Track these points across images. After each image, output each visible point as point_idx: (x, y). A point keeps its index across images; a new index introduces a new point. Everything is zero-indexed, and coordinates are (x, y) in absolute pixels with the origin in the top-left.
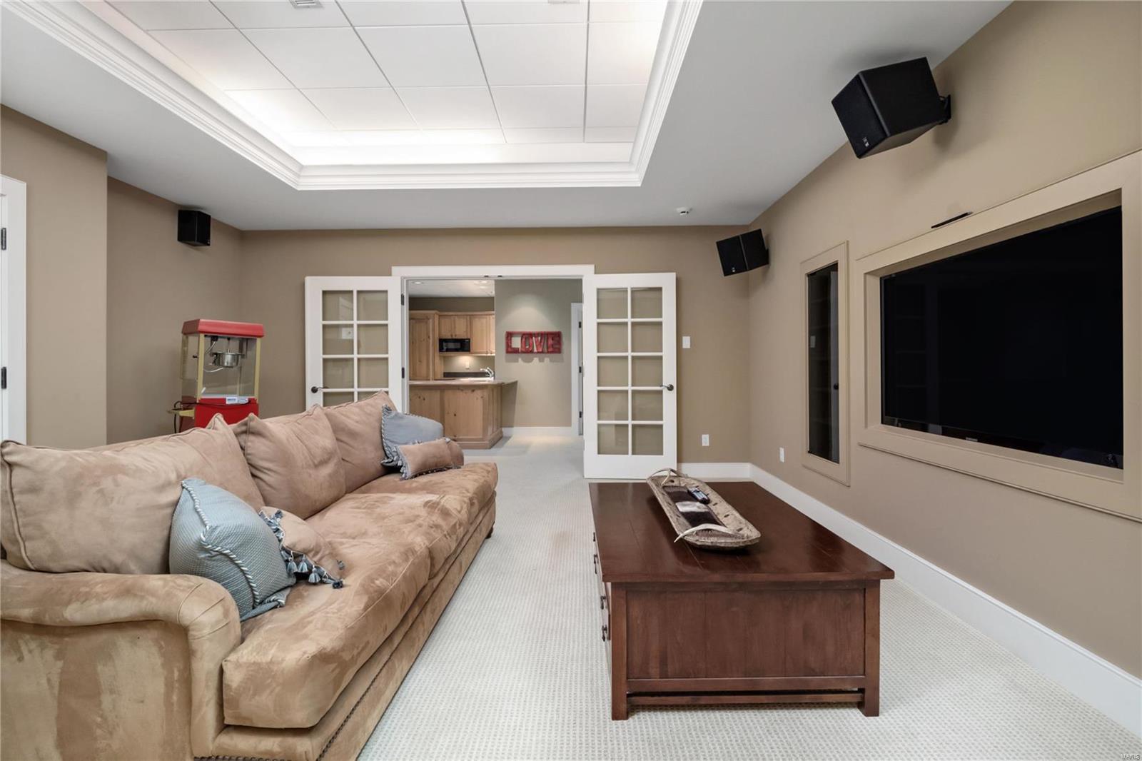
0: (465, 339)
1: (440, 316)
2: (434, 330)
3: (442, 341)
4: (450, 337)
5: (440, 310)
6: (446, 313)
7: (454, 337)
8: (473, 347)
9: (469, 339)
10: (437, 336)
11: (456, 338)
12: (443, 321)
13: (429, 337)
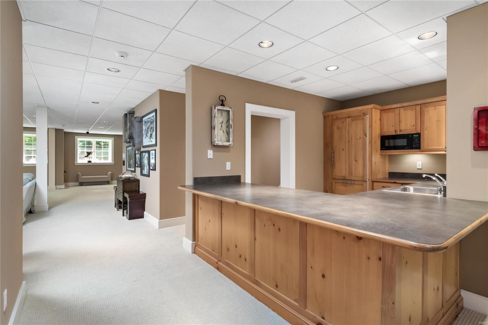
0: (412, 135)
1: (381, 110)
2: (371, 126)
3: (384, 139)
4: (394, 133)
5: (381, 104)
6: (389, 107)
7: (398, 133)
8: (425, 142)
9: (419, 134)
10: (377, 133)
11: (402, 133)
12: (385, 115)
13: (365, 135)
